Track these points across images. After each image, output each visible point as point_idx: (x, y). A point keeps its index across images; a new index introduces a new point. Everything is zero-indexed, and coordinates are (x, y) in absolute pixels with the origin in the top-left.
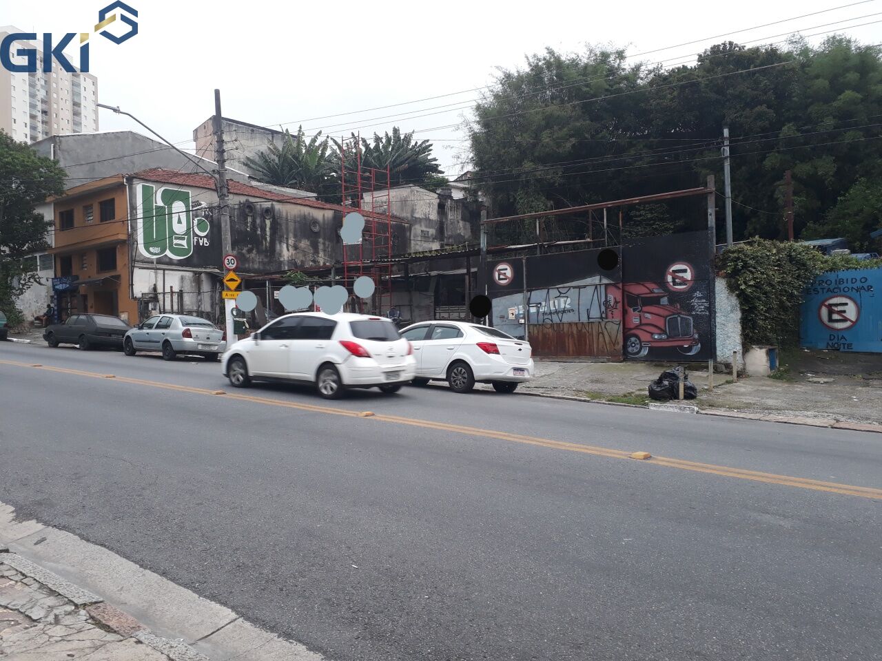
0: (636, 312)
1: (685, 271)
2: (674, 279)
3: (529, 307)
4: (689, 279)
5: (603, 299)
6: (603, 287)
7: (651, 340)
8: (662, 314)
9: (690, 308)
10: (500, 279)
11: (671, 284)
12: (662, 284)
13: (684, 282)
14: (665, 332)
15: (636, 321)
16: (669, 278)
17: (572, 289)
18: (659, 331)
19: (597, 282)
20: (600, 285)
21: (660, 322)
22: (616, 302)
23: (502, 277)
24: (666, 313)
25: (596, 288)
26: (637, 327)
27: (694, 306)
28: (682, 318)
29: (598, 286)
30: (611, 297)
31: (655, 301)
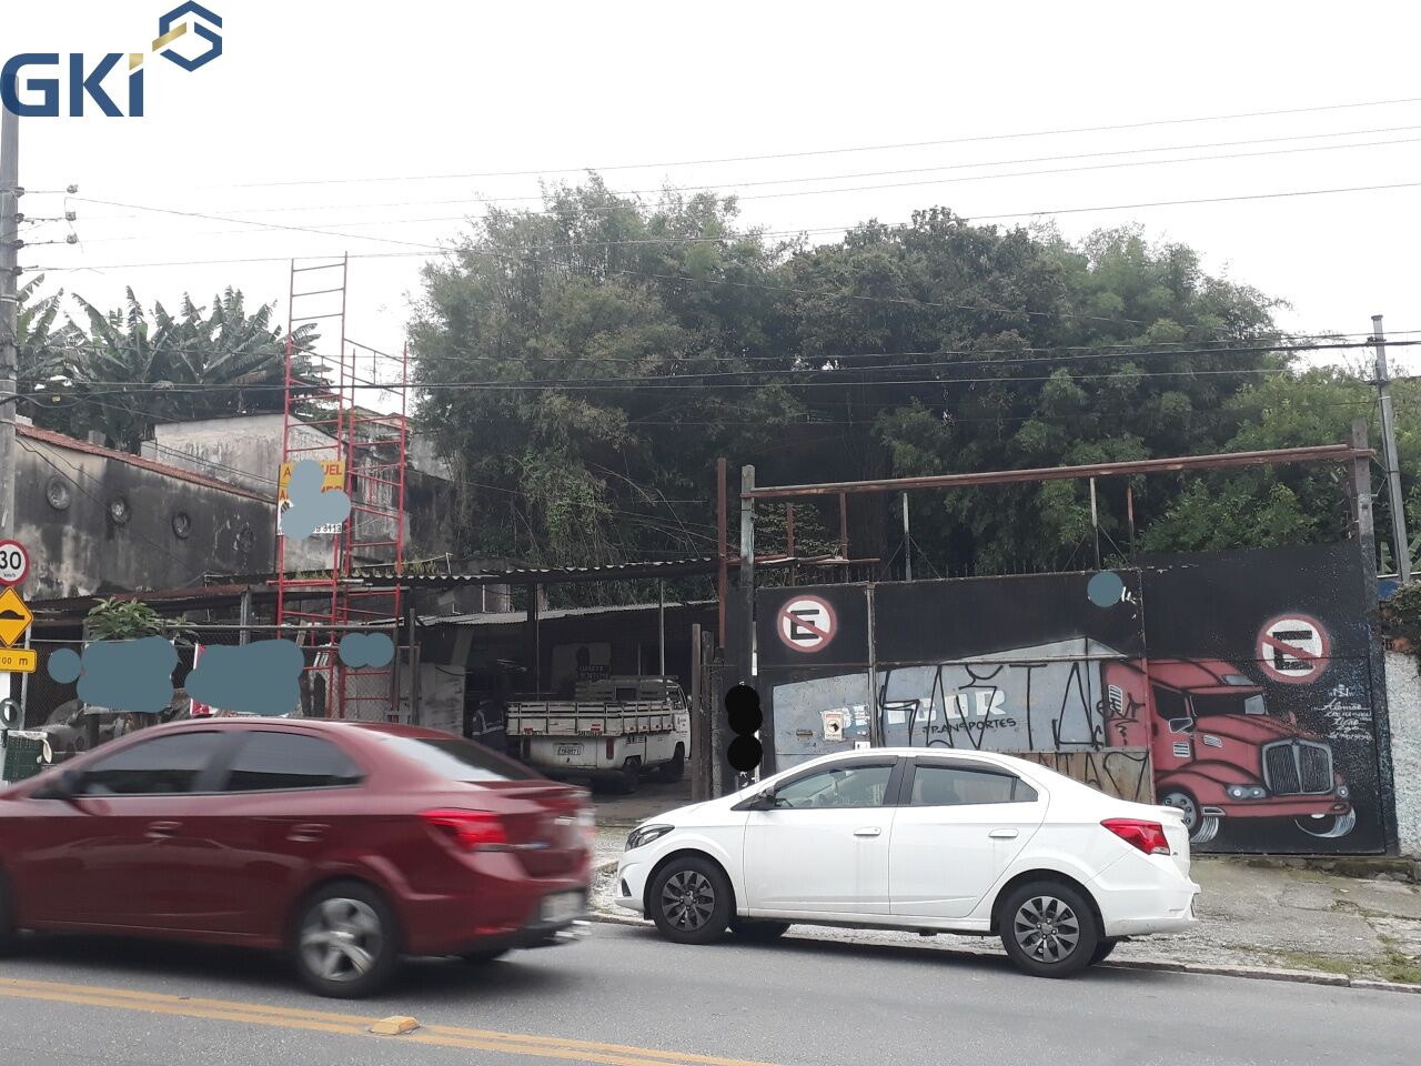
0: (1181, 731)
1: (1306, 635)
2: (1278, 653)
3: (883, 708)
4: (1318, 653)
5: (1096, 696)
6: (1095, 668)
7: (1224, 799)
8: (1249, 737)
9: (1324, 726)
10: (795, 635)
11: (1272, 665)
12: (1248, 662)
13: (1305, 661)
14: (1260, 782)
15: (1182, 753)
16: (1267, 652)
17: (1006, 667)
18: (1245, 780)
19: (1078, 653)
20: (1087, 660)
21: (1247, 758)
22: (1133, 705)
23: (800, 630)
24: (1261, 735)
25: (1076, 667)
26: (1185, 768)
27: (1332, 719)
28: (1303, 749)
29: (1082, 666)
30: (1118, 692)
31: (1231, 705)
